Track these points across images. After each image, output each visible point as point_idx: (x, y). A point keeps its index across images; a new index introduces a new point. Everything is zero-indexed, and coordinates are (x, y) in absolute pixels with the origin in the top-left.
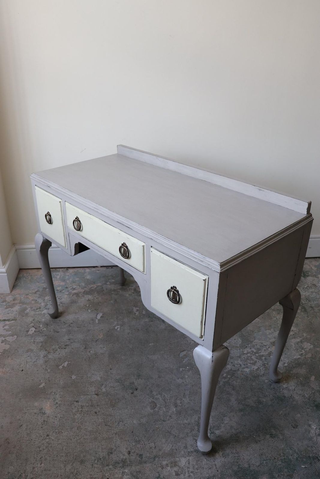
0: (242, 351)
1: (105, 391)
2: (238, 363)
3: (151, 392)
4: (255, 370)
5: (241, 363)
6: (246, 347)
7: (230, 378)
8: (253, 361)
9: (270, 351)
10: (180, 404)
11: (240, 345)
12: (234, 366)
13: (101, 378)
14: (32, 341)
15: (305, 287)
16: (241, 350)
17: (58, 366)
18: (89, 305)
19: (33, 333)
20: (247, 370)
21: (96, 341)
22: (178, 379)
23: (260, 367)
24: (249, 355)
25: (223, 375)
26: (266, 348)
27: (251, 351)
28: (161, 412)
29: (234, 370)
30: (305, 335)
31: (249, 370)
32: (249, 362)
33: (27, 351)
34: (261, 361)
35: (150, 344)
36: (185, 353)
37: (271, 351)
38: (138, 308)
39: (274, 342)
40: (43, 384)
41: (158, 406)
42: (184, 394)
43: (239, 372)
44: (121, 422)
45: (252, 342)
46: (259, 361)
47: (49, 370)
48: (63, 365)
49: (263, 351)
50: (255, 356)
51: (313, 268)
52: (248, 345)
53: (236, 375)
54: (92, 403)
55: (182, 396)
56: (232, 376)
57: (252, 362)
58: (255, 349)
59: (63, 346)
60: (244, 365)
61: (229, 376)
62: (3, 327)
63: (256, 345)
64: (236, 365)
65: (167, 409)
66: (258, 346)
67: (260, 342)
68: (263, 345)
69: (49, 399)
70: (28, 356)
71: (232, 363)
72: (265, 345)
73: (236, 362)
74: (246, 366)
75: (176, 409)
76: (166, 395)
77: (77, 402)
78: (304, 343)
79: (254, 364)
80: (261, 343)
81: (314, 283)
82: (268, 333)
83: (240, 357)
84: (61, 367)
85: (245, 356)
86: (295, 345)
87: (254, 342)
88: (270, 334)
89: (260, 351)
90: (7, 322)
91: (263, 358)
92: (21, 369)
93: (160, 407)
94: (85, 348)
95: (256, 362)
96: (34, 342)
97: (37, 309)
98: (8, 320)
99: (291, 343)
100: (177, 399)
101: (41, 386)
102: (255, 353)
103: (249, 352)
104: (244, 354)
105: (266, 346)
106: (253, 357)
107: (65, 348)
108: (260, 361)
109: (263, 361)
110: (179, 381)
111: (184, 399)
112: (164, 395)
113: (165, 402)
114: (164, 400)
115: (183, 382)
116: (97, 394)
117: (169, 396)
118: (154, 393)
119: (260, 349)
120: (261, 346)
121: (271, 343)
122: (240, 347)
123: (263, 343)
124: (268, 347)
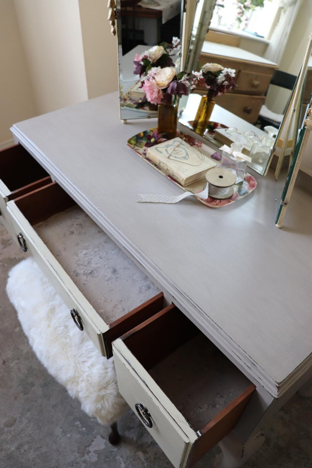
3: (29, 410)
10: (22, 451)
22: (61, 428)
28: (4, 437)
41: (12, 428)
42: (41, 447)
55: (36, 447)
65: (11, 440)
75: (13, 450)
93: (10, 432)
110: (58, 431)
111: (32, 451)
112: (29, 426)
113: (20, 432)
114: (22, 430)
115: (58, 436)
116: (4, 362)
117: (30, 432)
118: (28, 414)
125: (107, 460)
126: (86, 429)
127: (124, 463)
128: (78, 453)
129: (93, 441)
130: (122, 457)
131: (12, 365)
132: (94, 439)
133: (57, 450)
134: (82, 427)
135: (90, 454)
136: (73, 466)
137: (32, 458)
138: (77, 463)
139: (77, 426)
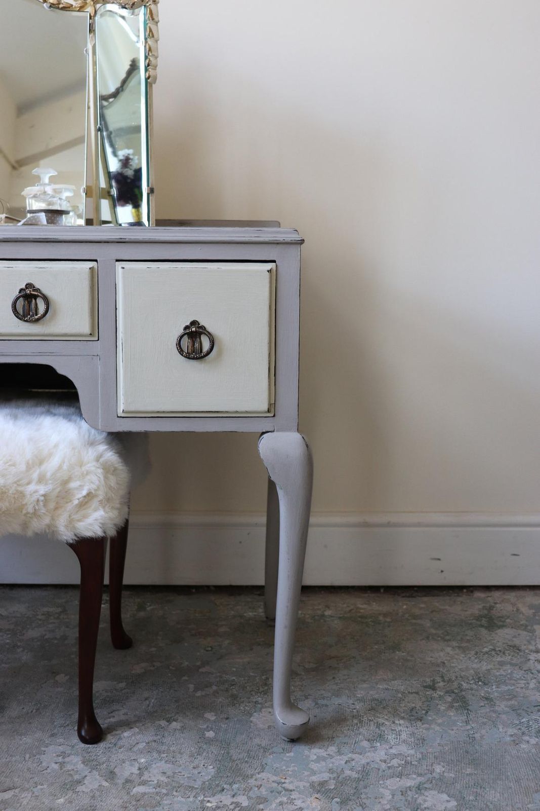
0: (202, 802)
6: (222, 791)
9: (296, 807)
11: (204, 783)
15: (486, 649)
16: (201, 798)
26: (288, 798)
27: (232, 803)
30: (439, 769)
39: (325, 781)
45: (246, 777)
49: (274, 805)
51: (524, 609)
52: (230, 784)
58: (249, 798)
63: (259, 787)
66: (263, 790)
67: (275, 778)
68: (284, 788)
72: (286, 790)
78: (426, 793)
80: (278, 784)
81: (517, 642)
82: (314, 757)
86: (393, 798)
87: (256, 780)
88: (319, 759)
89: (261, 806)
99: (381, 790)
103: (225, 806)
105: (291, 791)
119: (266, 798)
120: (272, 792)
121: (312, 785)
122: (202, 789)
123: (284, 783)
124: (294, 795)
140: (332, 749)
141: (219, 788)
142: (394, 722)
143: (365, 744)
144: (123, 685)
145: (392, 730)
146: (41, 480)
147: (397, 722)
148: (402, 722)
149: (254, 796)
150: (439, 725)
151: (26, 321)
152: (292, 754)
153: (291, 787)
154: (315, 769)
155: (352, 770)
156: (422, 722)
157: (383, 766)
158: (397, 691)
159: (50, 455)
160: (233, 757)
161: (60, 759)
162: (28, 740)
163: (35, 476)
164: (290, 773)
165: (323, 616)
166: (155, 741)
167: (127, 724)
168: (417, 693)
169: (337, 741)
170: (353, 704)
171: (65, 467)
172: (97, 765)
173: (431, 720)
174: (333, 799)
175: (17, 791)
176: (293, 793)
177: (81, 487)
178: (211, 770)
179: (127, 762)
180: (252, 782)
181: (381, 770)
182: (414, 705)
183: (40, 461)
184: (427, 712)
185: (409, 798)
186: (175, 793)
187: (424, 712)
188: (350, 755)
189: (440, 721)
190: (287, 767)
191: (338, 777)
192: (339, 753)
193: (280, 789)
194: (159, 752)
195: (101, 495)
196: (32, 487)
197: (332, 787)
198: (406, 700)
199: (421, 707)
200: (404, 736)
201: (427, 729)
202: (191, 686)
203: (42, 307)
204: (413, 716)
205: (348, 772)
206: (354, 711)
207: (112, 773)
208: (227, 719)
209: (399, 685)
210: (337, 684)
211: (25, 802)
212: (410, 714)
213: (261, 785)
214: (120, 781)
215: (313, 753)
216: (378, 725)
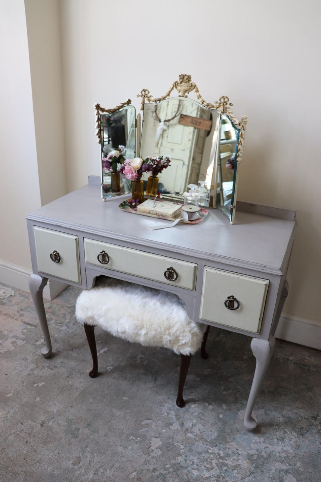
1: (51, 425)
2: (192, 460)
3: (87, 447)
4: (204, 478)
5: (195, 461)
6: (216, 446)
7: (170, 472)
8: (210, 465)
9: (239, 463)
10: (100, 474)
11: (212, 439)
12: (186, 461)
13: (58, 410)
14: (34, 351)
16: (208, 447)
17: (34, 383)
18: (103, 337)
19: (39, 345)
20: (195, 473)
21: (82, 373)
22: (120, 446)
23: (212, 477)
24: (212, 456)
25: (166, 465)
26: (237, 458)
27: (218, 453)
28: (78, 472)
29: (182, 465)
30: (298, 464)
31: (198, 473)
32: (205, 464)
33: (23, 359)
34: (220, 470)
35: (124, 398)
36: (148, 422)
37: (240, 465)
38: (143, 356)
39: (253, 455)
40: (11, 395)
41: (81, 464)
42: (113, 465)
43: (185, 471)
44: (38, 463)
45: (227, 442)
46: (216, 469)
47: (25, 384)
48: (38, 384)
49: (231, 459)
50: (217, 460)
52: (220, 444)
53: (179, 472)
54: (32, 431)
55: (109, 466)
56: (174, 471)
57: (208, 466)
58: (224, 453)
59: (53, 366)
60: (197, 465)
61: (171, 470)
62: (23, 329)
63: (229, 449)
64: (188, 461)
65: (86, 472)
66: (230, 450)
67: (236, 447)
68: (238, 452)
69: (5, 410)
70: (20, 364)
71: (186, 456)
73: (191, 457)
74: (199, 467)
75: (92, 477)
76: (96, 458)
77: (21, 424)
78: (288, 475)
79: (208, 470)
80: (237, 450)
82: (254, 441)
83: (200, 453)
84: (35, 385)
85: (206, 456)
86: (275, 472)
87: (229, 445)
88: (256, 443)
89: (227, 458)
90: (29, 327)
91: (225, 468)
92: (6, 373)
93: (81, 467)
94: (68, 376)
95: (212, 468)
96: (34, 353)
97: (59, 323)
98: (31, 325)
99: (272, 467)
100: (102, 467)
101: (8, 396)
102: (221, 458)
103: (215, 453)
104: (207, 452)
105: (240, 455)
106: (214, 462)
107: (52, 369)
108: (218, 469)
109: (221, 471)
110: (120, 449)
111: (108, 471)
112: (94, 456)
113: (90, 464)
114: (90, 461)
115: (122, 452)
116: (42, 425)
117: (97, 460)
118: (88, 449)
119: (230, 455)
120: (233, 453)
121: (248, 455)
122: (210, 442)
123: (239, 450)
124: (240, 457)
125: (169, 449)
126: (140, 438)
127: (182, 445)
128: (145, 455)
129: (151, 443)
130: (178, 442)
131: (50, 424)
132: (151, 442)
133: (128, 461)
134: (136, 438)
135: (154, 452)
136: (146, 464)
137: (111, 475)
138: (148, 461)
139: (132, 439)
140: (262, 439)
141: (216, 445)
142: (291, 433)
143: (276, 441)
144: (198, 379)
145: (289, 437)
146: (169, 334)
147: (293, 433)
148: (295, 434)
149: (226, 452)
150: (309, 441)
151: (169, 280)
152: (246, 436)
153: (240, 453)
154: (252, 447)
155: (265, 452)
156: (303, 437)
157: (278, 455)
158: (300, 416)
159: (173, 326)
160: (225, 431)
161: (168, 411)
162: (160, 398)
163: (167, 333)
164: (242, 446)
165: (288, 359)
166: (201, 413)
167: (194, 401)
168: (307, 419)
169: (266, 435)
170: (280, 417)
171: (178, 332)
172: (179, 418)
173: (306, 437)
174: (253, 464)
175: (152, 421)
176: (240, 456)
177: (183, 340)
178: (216, 434)
179: (189, 420)
180: (228, 445)
181: (276, 457)
182: (303, 426)
183: (169, 328)
184: (307, 432)
185: (281, 475)
186: (200, 441)
187: (306, 431)
188: (268, 445)
189: (310, 438)
190: (243, 443)
191: (259, 454)
192: (264, 442)
193: (236, 452)
194: (201, 419)
195: (190, 344)
196: (165, 336)
197: (255, 458)
198: (301, 422)
199: (306, 428)
200: (292, 442)
201: (303, 441)
202: (223, 388)
203: (175, 277)
204: (300, 432)
205: (263, 453)
206: (279, 421)
207: (183, 424)
208: (230, 410)
209: (303, 413)
210: (277, 404)
211: (153, 427)
212: (300, 431)
213: (230, 448)
214: (185, 429)
215: (255, 438)
216: (285, 432)
